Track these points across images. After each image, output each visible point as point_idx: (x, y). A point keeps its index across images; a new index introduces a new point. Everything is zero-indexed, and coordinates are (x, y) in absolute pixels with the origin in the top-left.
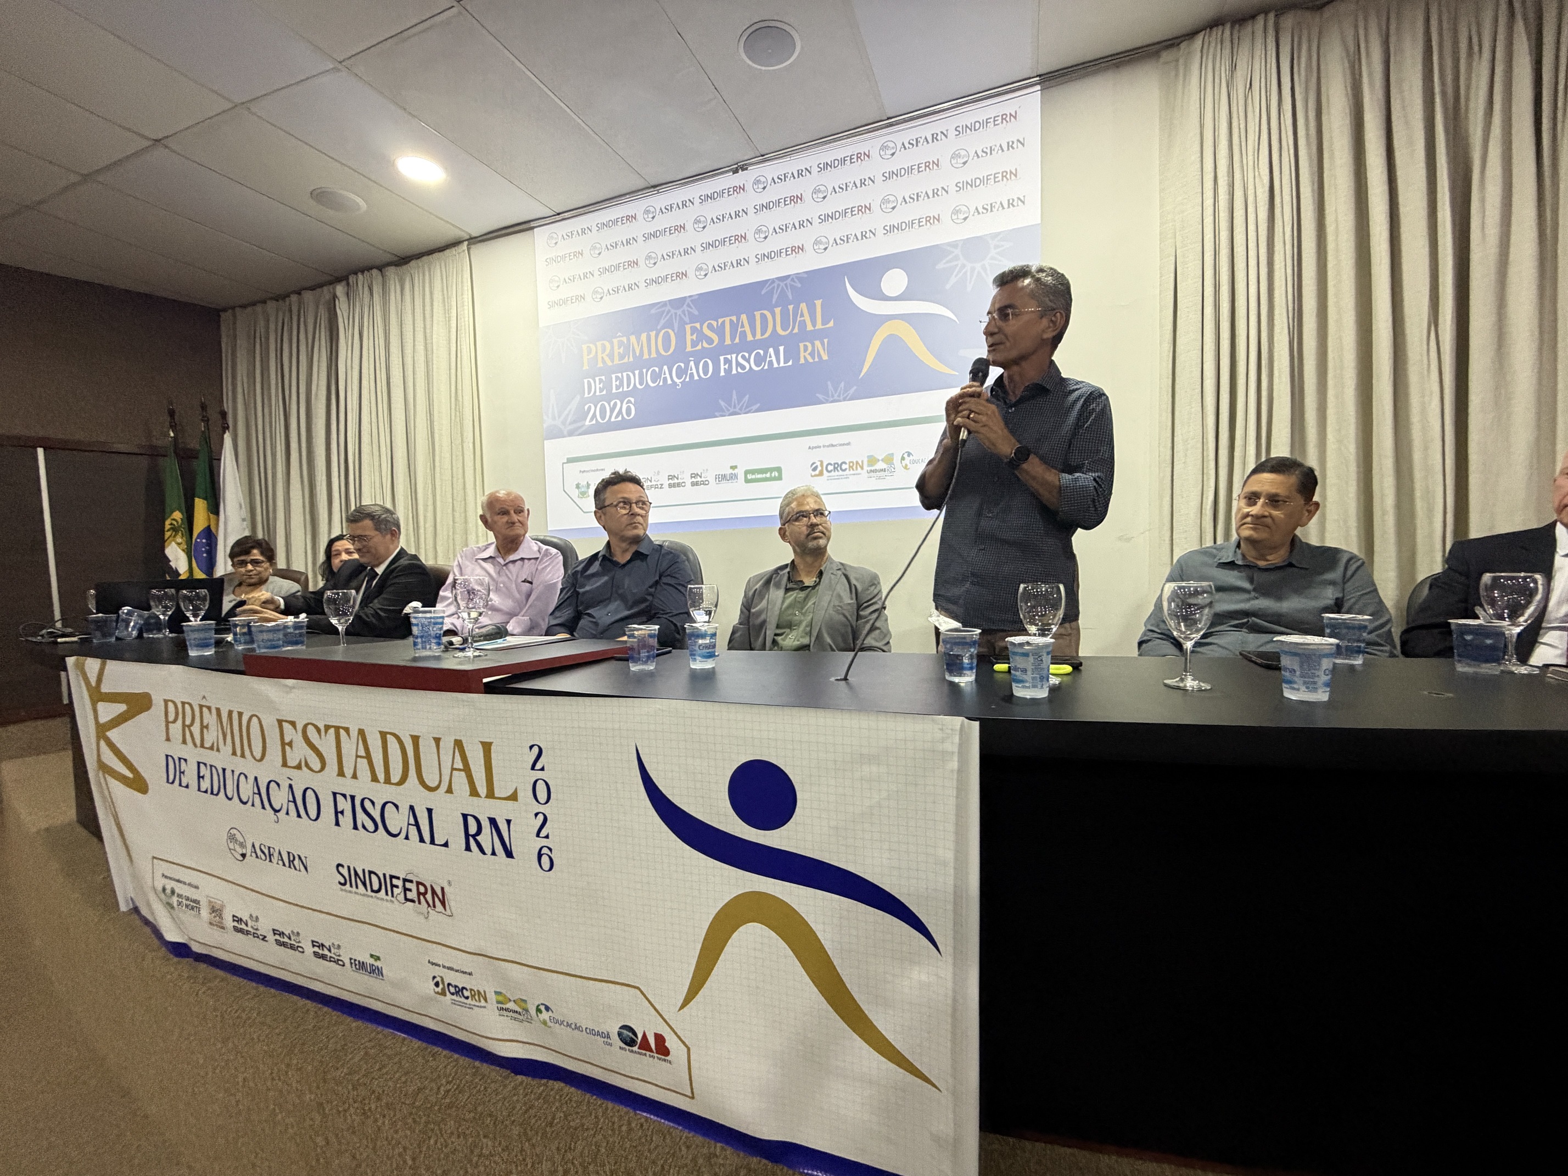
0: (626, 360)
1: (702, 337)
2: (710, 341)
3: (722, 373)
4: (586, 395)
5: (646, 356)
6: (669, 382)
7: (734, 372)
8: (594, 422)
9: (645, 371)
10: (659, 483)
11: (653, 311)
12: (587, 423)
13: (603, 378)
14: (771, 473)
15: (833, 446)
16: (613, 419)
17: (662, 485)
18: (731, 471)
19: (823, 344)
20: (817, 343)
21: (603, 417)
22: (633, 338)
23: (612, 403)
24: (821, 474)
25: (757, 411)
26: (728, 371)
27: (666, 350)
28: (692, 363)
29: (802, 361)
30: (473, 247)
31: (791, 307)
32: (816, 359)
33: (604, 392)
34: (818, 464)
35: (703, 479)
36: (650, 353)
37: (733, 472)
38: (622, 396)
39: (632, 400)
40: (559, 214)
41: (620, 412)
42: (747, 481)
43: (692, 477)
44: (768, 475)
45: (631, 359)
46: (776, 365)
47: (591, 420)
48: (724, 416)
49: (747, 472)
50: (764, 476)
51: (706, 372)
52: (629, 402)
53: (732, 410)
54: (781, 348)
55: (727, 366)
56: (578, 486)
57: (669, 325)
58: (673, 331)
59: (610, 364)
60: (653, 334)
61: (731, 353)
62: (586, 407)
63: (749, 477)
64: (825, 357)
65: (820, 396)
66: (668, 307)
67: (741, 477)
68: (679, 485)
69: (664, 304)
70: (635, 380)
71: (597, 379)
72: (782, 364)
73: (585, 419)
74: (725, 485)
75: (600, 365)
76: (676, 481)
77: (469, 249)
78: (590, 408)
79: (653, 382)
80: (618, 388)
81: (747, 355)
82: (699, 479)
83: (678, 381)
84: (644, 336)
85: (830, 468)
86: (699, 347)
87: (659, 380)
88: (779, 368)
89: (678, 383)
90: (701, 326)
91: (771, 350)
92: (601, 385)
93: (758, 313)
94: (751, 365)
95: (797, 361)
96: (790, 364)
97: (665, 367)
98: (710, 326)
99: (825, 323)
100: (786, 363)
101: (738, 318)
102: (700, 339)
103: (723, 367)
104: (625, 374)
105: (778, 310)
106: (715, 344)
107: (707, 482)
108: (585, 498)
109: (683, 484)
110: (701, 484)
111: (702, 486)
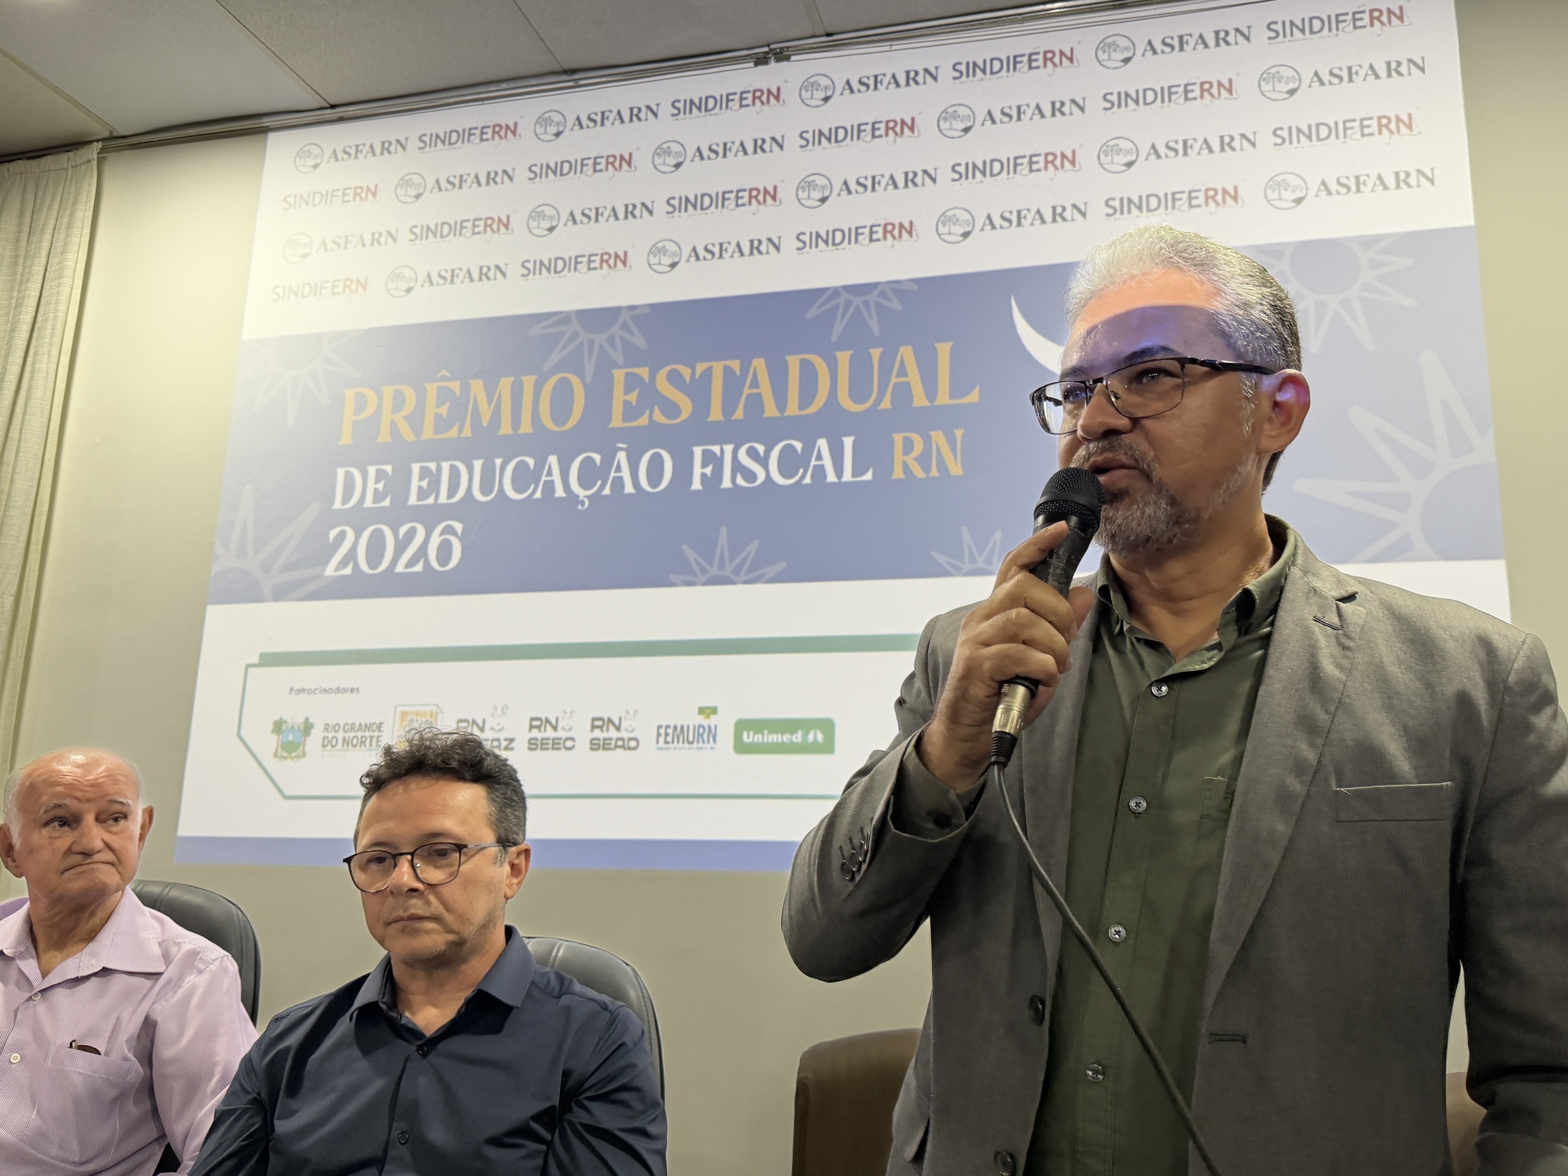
0: (453, 433)
1: (650, 397)
2: (671, 409)
3: (697, 485)
4: (337, 505)
5: (506, 428)
6: (559, 492)
7: (727, 483)
8: (348, 571)
9: (498, 462)
10: (502, 736)
11: (535, 331)
12: (330, 571)
13: (388, 468)
14: (805, 735)
16: (400, 568)
17: (511, 740)
18: (701, 720)
19: (950, 437)
20: (938, 437)
21: (374, 562)
22: (477, 386)
23: (403, 530)
25: (772, 580)
26: (713, 481)
27: (560, 421)
28: (622, 456)
29: (898, 473)
30: (112, 157)
31: (876, 353)
32: (934, 473)
33: (386, 503)
35: (623, 734)
36: (516, 423)
37: (705, 723)
38: (430, 517)
39: (458, 527)
40: (333, 107)
41: (422, 552)
42: (741, 748)
43: (593, 727)
44: (798, 737)
45: (467, 432)
46: (831, 477)
47: (343, 564)
48: (690, 583)
49: (742, 726)
50: (786, 738)
51: (655, 478)
52: (449, 530)
53: (714, 571)
54: (848, 442)
55: (708, 471)
56: (279, 727)
57: (573, 363)
58: (582, 377)
59: (409, 437)
60: (529, 381)
61: (721, 442)
62: (333, 534)
63: (748, 737)
64: (956, 469)
65: (941, 558)
66: (575, 325)
67: (726, 736)
68: (556, 744)
69: (565, 318)
70: (471, 480)
71: (372, 470)
72: (847, 476)
73: (326, 563)
74: (681, 754)
75: (384, 438)
76: (550, 733)
77: (101, 161)
78: (342, 536)
79: (517, 489)
80: (422, 494)
81: (761, 449)
82: (613, 733)
83: (581, 493)
84: (505, 384)
86: (643, 421)
87: (532, 487)
88: (840, 485)
89: (581, 498)
90: (653, 376)
91: (821, 442)
92: (380, 485)
93: (794, 359)
94: (768, 471)
95: (884, 473)
96: (867, 477)
97: (553, 459)
98: (674, 374)
99: (958, 395)
100: (857, 474)
101: (745, 366)
102: (647, 402)
103: (700, 471)
104: (446, 465)
105: (843, 355)
106: (684, 416)
107: (633, 744)
108: (292, 758)
109: (569, 744)
110: (616, 747)
111: (619, 751)
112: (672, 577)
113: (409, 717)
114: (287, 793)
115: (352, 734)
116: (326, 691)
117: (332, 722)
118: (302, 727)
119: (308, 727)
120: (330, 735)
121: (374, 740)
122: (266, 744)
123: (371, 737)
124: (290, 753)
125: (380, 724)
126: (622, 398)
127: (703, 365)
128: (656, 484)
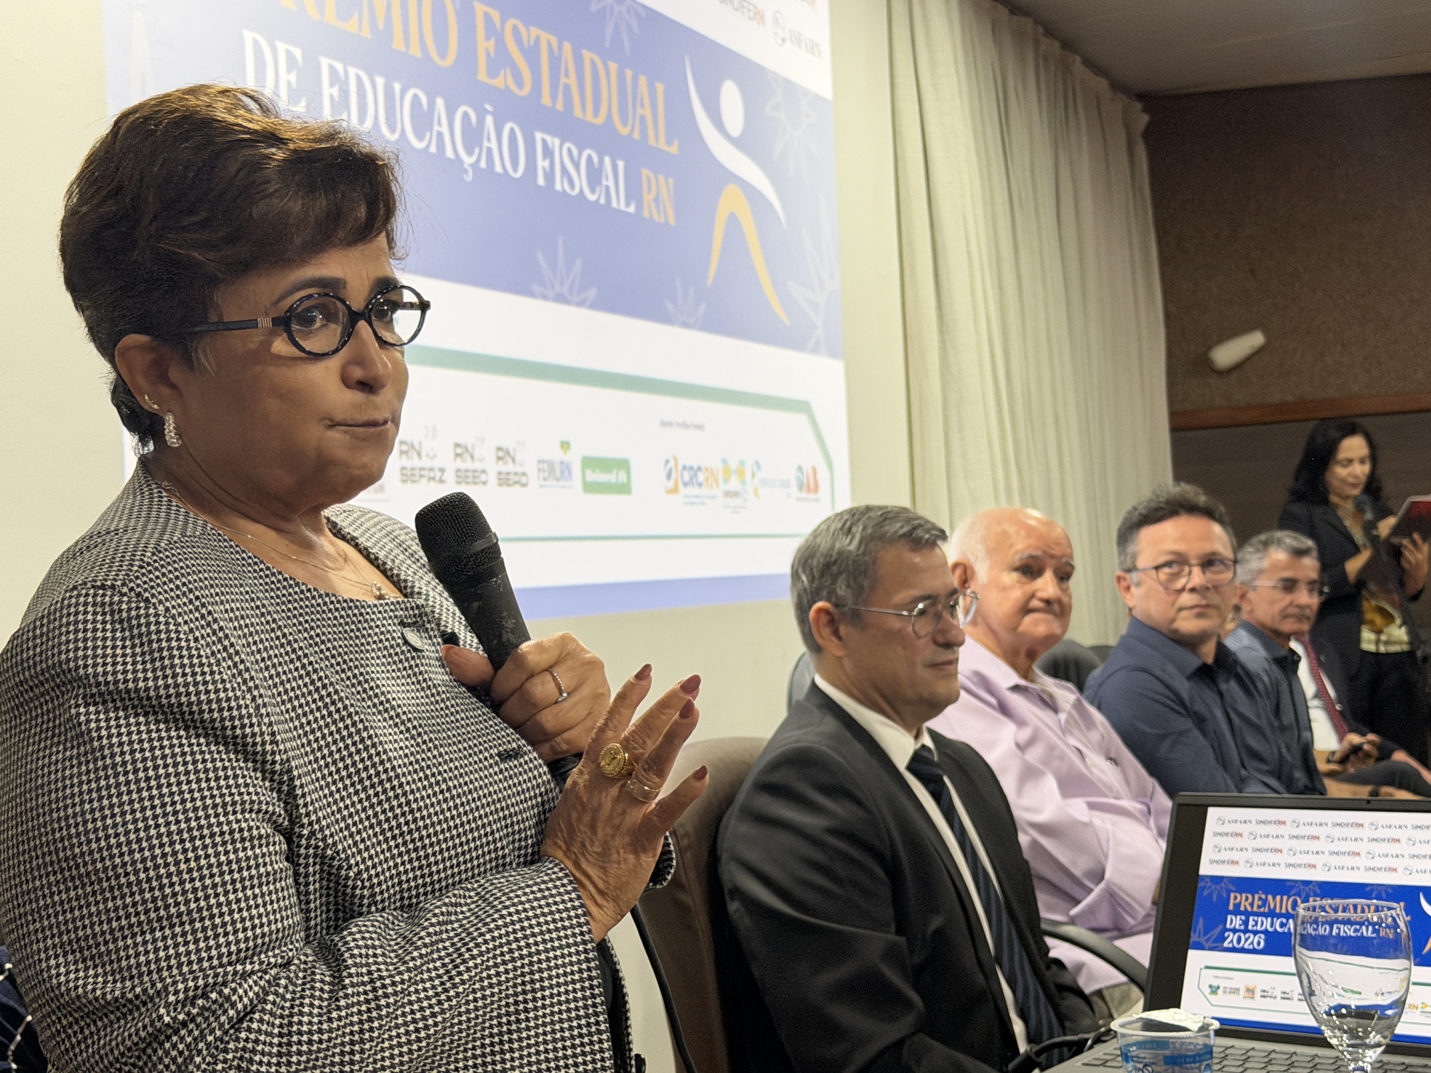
0: (353, 26)
1: (504, 55)
2: (518, 76)
3: (541, 181)
5: (398, 44)
6: (450, 153)
7: (558, 187)
9: (397, 87)
10: (436, 465)
13: (297, 52)
14: (619, 475)
15: (685, 425)
17: (442, 470)
18: (562, 455)
19: (667, 183)
20: (661, 177)
24: (674, 490)
25: (592, 307)
26: (550, 176)
27: (443, 54)
28: (489, 120)
29: (646, 212)
31: (629, 73)
32: (664, 218)
34: (672, 463)
35: (518, 468)
36: (406, 38)
37: (565, 458)
43: (498, 459)
44: (614, 478)
45: (366, 33)
46: (615, 202)
48: (545, 298)
49: (586, 461)
50: (609, 478)
51: (515, 160)
53: (558, 288)
54: (621, 164)
55: (546, 164)
59: (315, 15)
61: (552, 135)
64: (672, 222)
65: (670, 306)
67: (577, 472)
68: (475, 478)
70: (376, 104)
71: (281, 47)
72: (622, 205)
76: (470, 464)
79: (417, 136)
80: (335, 108)
81: (575, 152)
82: (511, 466)
83: (468, 160)
85: (687, 476)
86: (499, 82)
87: (428, 134)
88: (619, 211)
89: (466, 165)
90: (503, 25)
91: (607, 160)
92: (293, 77)
93: (587, 55)
94: (581, 181)
95: (639, 207)
96: (632, 209)
97: (440, 102)
98: (516, 31)
99: (669, 142)
100: (628, 204)
101: (560, 47)
102: (500, 60)
103: (542, 164)
104: (352, 71)
105: (613, 66)
106: (526, 91)
107: (524, 480)
109: (483, 477)
110: (516, 483)
111: (517, 487)
112: (535, 288)
126: (484, 46)
127: (535, 31)
128: (515, 167)
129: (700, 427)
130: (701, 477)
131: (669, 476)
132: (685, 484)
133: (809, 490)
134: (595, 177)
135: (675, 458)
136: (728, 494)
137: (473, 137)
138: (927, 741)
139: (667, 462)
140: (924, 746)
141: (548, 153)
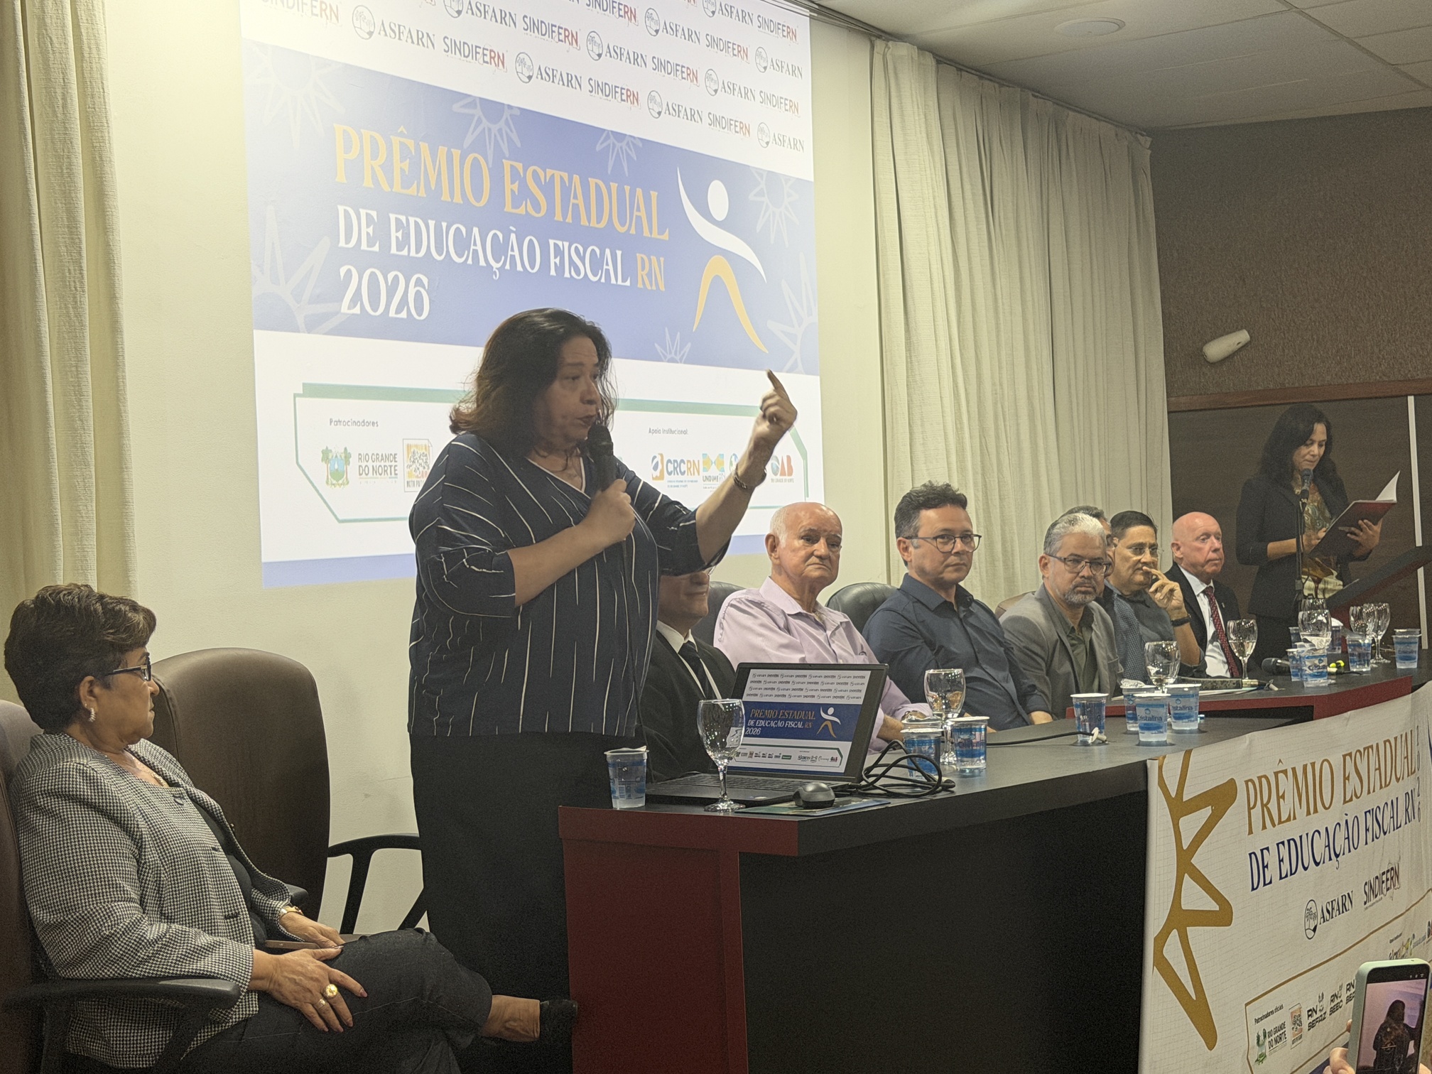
0: (412, 190)
1: (525, 192)
3: (553, 273)
4: (342, 243)
5: (446, 197)
6: (482, 263)
7: (567, 275)
8: (357, 310)
9: (444, 225)
11: (456, 107)
12: (344, 308)
13: (374, 214)
15: (671, 432)
16: (392, 314)
19: (659, 261)
20: (654, 258)
21: (375, 304)
22: (424, 147)
23: (390, 276)
24: (661, 476)
26: (560, 269)
27: (478, 198)
28: (513, 236)
29: (640, 284)
31: (627, 188)
32: (655, 287)
33: (376, 248)
34: (658, 459)
38: (408, 267)
39: (425, 280)
41: (403, 300)
45: (422, 193)
46: (613, 280)
47: (353, 302)
51: (533, 261)
52: (419, 282)
54: (619, 253)
55: (557, 260)
56: (326, 455)
57: (480, 147)
58: (487, 164)
59: (386, 188)
60: (456, 153)
61: (563, 240)
62: (343, 271)
64: (662, 288)
65: (659, 349)
66: (478, 112)
69: (471, 101)
70: (428, 239)
71: (363, 212)
72: (620, 281)
73: (341, 300)
75: (368, 183)
78: (348, 275)
79: (460, 256)
80: (399, 248)
81: (581, 249)
83: (495, 265)
84: (442, 150)
85: (671, 468)
86: (521, 211)
87: (466, 252)
88: (616, 286)
89: (494, 269)
90: (525, 170)
91: (608, 251)
92: (370, 230)
93: (592, 181)
94: (585, 269)
95: (634, 282)
96: (628, 283)
97: (476, 230)
98: (535, 175)
99: (661, 232)
100: (624, 280)
101: (571, 179)
102: (523, 194)
103: (554, 261)
104: (412, 220)
105: (614, 186)
106: (543, 213)
108: (340, 485)
113: (412, 450)
114: (340, 518)
115: (378, 464)
116: (355, 423)
117: (363, 453)
118: (343, 456)
119: (347, 456)
120: (364, 464)
121: (393, 468)
122: (319, 471)
123: (391, 466)
124: (338, 481)
125: (395, 454)
126: (510, 187)
127: (550, 172)
128: (532, 266)
129: (685, 432)
130: (684, 467)
131: (655, 468)
132: (670, 474)
133: (783, 474)
134: (597, 264)
135: (662, 455)
136: (707, 479)
137: (500, 250)
138: (691, 639)
139: (654, 457)
140: (689, 641)
141: (559, 252)
